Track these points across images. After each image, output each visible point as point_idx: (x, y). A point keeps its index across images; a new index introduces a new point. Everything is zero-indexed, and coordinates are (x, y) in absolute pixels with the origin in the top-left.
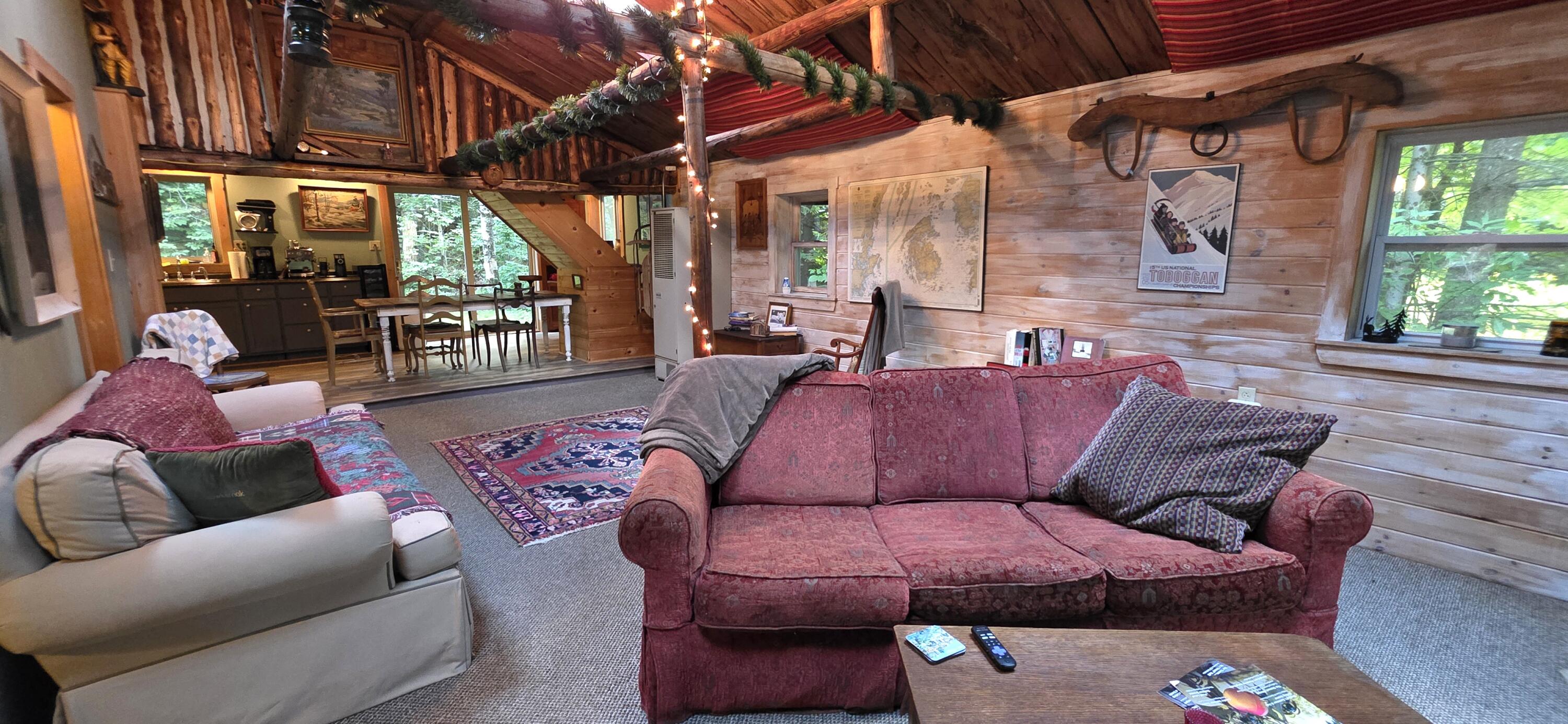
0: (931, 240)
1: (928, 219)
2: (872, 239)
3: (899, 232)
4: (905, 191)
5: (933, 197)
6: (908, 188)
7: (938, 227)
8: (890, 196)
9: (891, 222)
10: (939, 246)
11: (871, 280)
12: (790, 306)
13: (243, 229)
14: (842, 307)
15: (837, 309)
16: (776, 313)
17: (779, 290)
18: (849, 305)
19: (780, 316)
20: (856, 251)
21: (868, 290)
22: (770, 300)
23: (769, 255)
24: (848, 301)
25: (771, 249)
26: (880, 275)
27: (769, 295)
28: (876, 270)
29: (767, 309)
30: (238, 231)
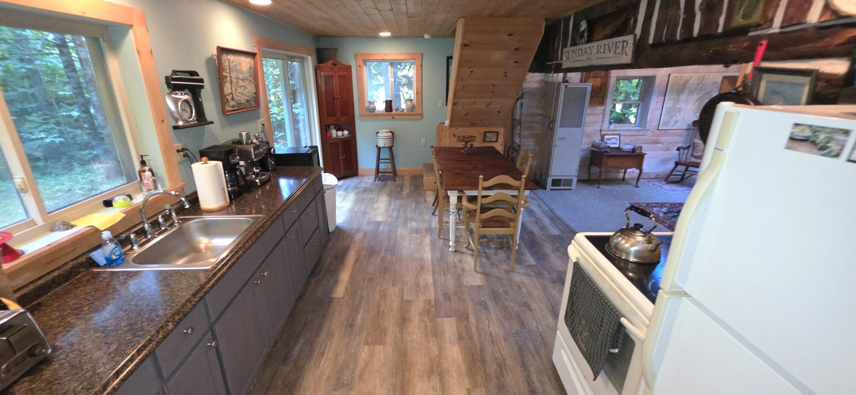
3: (694, 98)
4: (702, 79)
6: (704, 78)
8: (693, 81)
9: (691, 92)
11: (674, 119)
12: (619, 135)
13: (181, 123)
14: (653, 132)
15: (649, 134)
16: (610, 139)
17: (609, 127)
18: (658, 131)
19: (614, 141)
20: (668, 106)
21: (672, 123)
22: (603, 133)
23: (605, 109)
24: (658, 129)
25: (607, 106)
26: (680, 117)
27: (601, 130)
28: (678, 114)
29: (600, 138)
30: (176, 128)
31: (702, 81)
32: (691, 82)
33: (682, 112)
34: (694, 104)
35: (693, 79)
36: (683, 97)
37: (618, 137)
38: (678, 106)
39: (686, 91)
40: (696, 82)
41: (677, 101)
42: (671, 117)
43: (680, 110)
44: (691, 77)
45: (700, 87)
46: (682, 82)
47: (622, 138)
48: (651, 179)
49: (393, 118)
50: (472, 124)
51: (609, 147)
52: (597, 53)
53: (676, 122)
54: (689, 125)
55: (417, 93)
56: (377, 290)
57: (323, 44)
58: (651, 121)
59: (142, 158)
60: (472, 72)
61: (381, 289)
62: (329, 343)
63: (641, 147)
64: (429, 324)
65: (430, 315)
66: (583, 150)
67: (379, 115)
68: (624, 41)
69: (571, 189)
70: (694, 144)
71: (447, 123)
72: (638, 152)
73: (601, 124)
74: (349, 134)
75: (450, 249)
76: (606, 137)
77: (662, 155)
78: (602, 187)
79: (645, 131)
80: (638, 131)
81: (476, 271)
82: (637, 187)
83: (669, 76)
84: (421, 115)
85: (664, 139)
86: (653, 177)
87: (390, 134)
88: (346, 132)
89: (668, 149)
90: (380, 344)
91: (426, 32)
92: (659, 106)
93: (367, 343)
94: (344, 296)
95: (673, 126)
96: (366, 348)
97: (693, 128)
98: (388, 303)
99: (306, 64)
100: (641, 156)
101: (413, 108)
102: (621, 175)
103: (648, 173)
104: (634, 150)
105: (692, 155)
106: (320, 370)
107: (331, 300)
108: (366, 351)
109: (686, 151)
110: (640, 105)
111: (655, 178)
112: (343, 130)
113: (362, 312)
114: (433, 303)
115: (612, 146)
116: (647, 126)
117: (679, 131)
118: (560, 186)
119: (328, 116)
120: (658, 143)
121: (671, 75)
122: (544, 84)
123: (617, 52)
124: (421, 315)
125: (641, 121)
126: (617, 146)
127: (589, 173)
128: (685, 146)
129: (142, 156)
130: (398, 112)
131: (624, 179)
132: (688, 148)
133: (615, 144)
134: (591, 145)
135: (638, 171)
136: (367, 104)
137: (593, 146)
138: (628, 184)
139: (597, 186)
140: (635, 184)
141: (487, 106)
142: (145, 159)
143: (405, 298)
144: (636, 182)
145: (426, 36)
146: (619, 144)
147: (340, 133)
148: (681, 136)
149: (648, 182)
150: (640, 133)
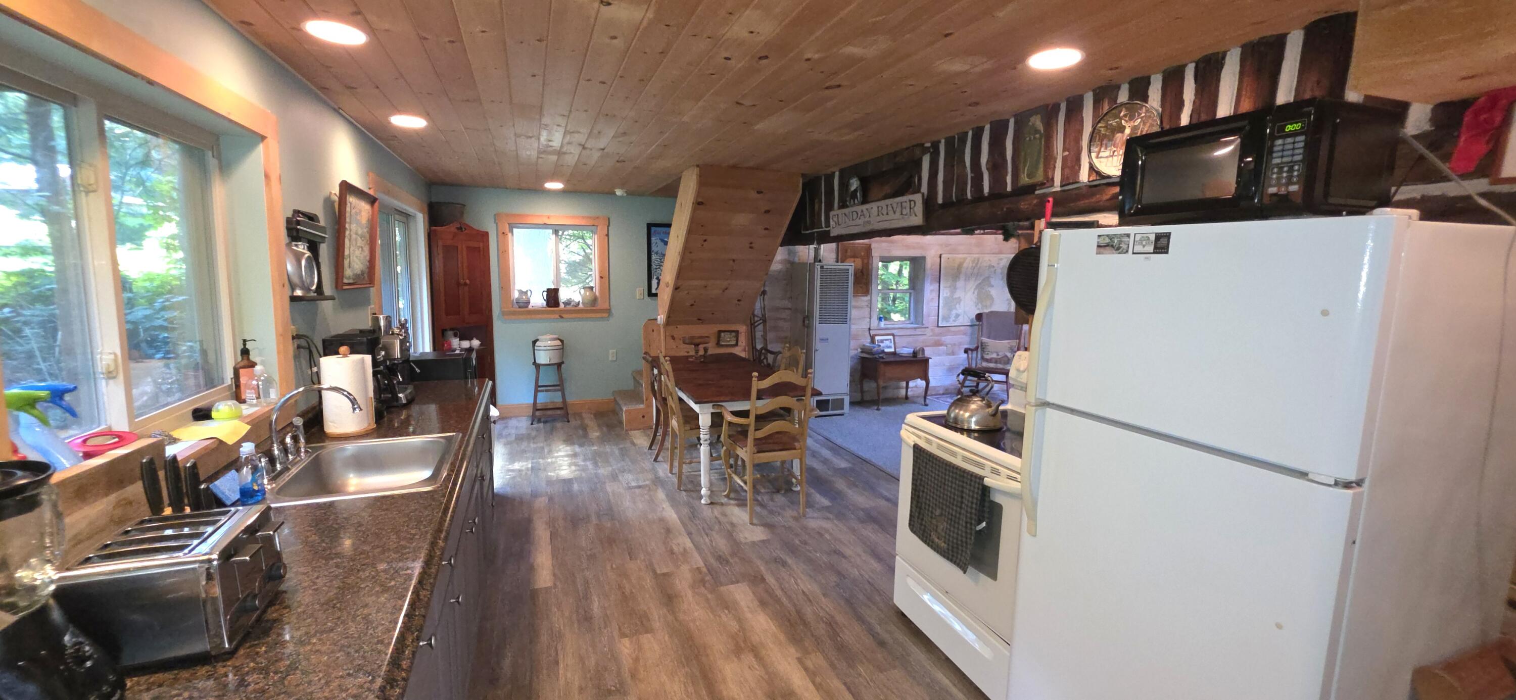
0: (989, 289)
1: (988, 278)
2: (955, 288)
3: (972, 284)
4: (976, 262)
5: (991, 266)
6: (978, 261)
7: (993, 281)
8: (968, 264)
9: (968, 278)
10: (993, 292)
11: (954, 312)
12: (893, 335)
13: (299, 293)
14: (932, 330)
15: (928, 332)
16: (882, 341)
17: (879, 325)
18: (938, 329)
19: (887, 343)
20: (945, 295)
21: (953, 318)
22: (872, 333)
23: (871, 300)
24: (938, 326)
25: (873, 295)
26: (960, 309)
27: (870, 329)
28: (957, 306)
29: (869, 340)
30: (294, 299)
31: (977, 263)
32: (965, 265)
33: (962, 303)
34: (974, 293)
35: (967, 261)
36: (960, 284)
37: (891, 337)
38: (956, 295)
39: (962, 277)
40: (971, 265)
41: (954, 289)
42: (950, 310)
43: (959, 300)
44: (965, 259)
45: (976, 271)
46: (956, 265)
47: (897, 339)
48: (940, 394)
49: (561, 317)
50: (699, 319)
51: (883, 352)
52: (878, 215)
53: (957, 316)
54: (972, 321)
55: (601, 277)
56: (609, 568)
57: (440, 196)
58: (929, 316)
59: (245, 345)
60: (705, 241)
61: (614, 566)
62: (559, 648)
63: (923, 350)
64: (709, 596)
65: (707, 585)
66: (852, 357)
67: (536, 312)
68: (910, 201)
69: (842, 415)
70: (982, 343)
71: (661, 318)
72: (920, 356)
73: (868, 319)
74: (481, 345)
75: (703, 501)
76: (877, 338)
77: (947, 360)
78: (883, 408)
79: (923, 330)
80: (915, 328)
81: (752, 524)
82: (926, 405)
83: (940, 257)
84: (608, 311)
85: (948, 339)
86: (941, 392)
87: (558, 342)
88: (476, 343)
89: (953, 353)
90: (647, 632)
91: (622, 187)
92: (935, 295)
93: (623, 635)
94: (555, 584)
95: (954, 321)
96: (626, 641)
97: (978, 323)
98: (634, 581)
99: (412, 225)
100: (926, 361)
101: (595, 300)
102: (903, 392)
103: (935, 387)
104: (915, 354)
105: (983, 358)
106: (562, 682)
107: (534, 594)
108: (628, 645)
109: (975, 352)
110: (912, 295)
111: (943, 394)
112: (470, 339)
113: (596, 599)
114: (704, 570)
115: (887, 350)
116: (924, 322)
117: (962, 328)
118: (828, 410)
119: (447, 314)
120: (941, 345)
121: (942, 256)
122: (788, 266)
123: (904, 213)
124: (693, 587)
125: (916, 317)
126: (892, 350)
127: (862, 392)
128: (973, 346)
129: (245, 341)
130: (568, 307)
131: (907, 398)
132: (976, 349)
133: (890, 347)
134: (859, 350)
135: (923, 383)
136: (516, 295)
137: (864, 351)
138: (914, 403)
139: (876, 408)
140: (923, 403)
141: (723, 291)
142: (249, 346)
143: (658, 572)
144: (923, 399)
145: (619, 192)
146: (895, 348)
147: (466, 344)
148: (965, 334)
149: (937, 398)
150: (918, 332)
